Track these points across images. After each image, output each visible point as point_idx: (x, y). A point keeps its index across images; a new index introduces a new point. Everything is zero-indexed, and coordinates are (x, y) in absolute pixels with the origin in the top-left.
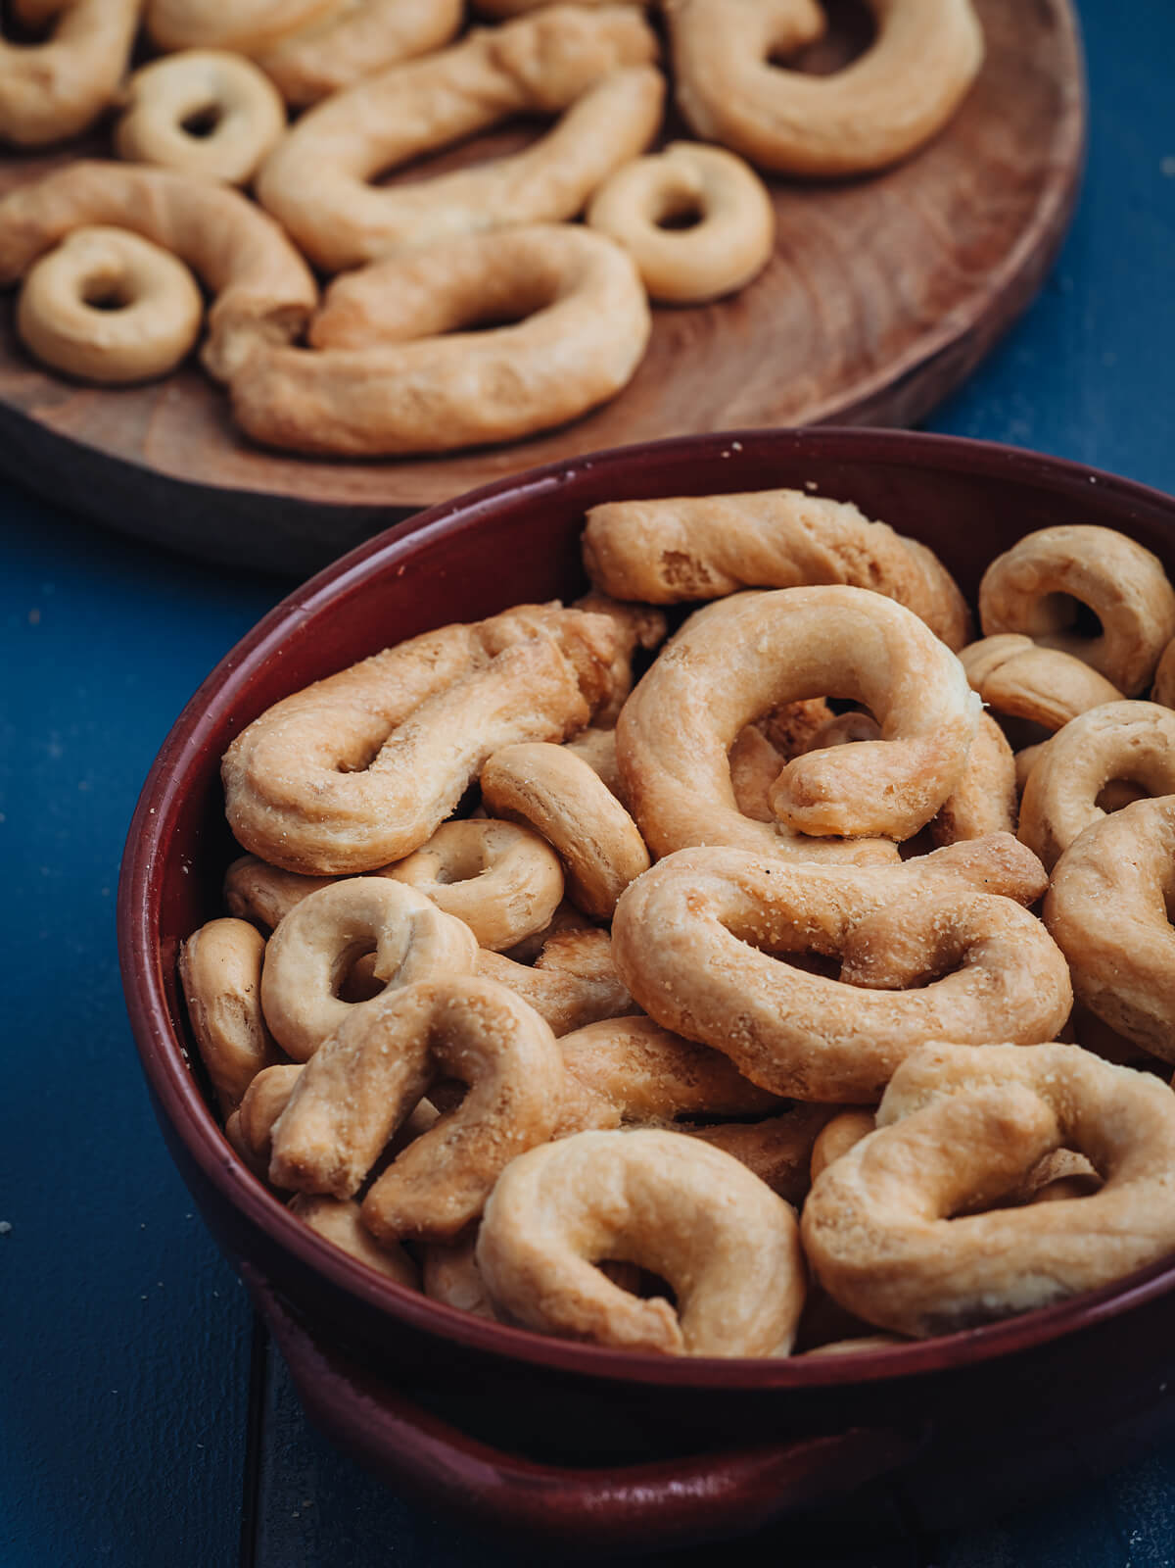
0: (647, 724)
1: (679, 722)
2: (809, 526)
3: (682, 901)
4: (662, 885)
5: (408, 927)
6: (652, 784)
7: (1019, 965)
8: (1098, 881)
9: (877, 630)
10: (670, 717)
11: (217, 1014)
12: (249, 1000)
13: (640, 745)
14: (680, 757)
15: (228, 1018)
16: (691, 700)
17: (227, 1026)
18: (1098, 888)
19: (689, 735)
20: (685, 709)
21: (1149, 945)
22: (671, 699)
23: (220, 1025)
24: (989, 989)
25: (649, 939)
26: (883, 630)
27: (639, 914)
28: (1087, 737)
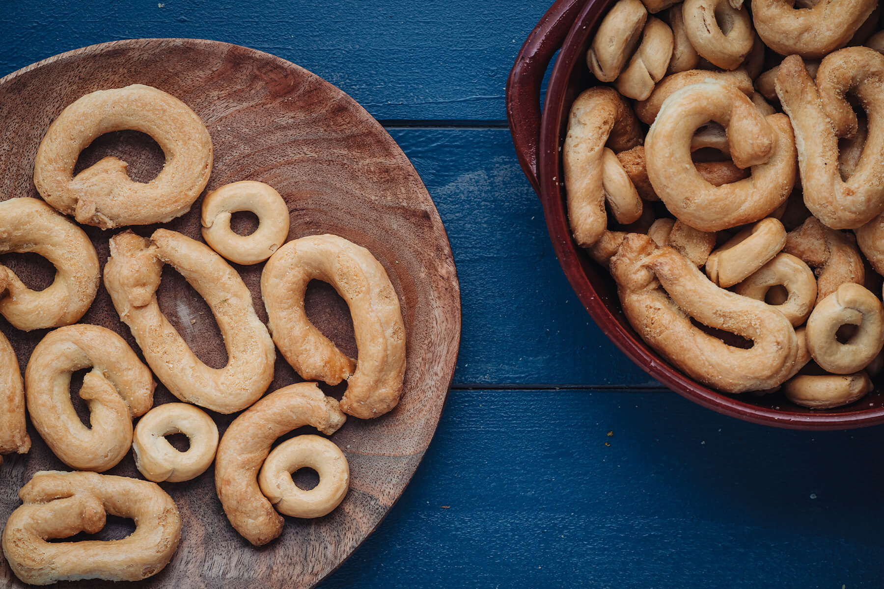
0: (719, 216)
1: (720, 203)
2: (592, 149)
3: (849, 198)
4: (842, 206)
5: (849, 310)
6: (745, 214)
7: (868, 65)
8: (808, 34)
9: (686, 118)
10: (719, 206)
11: (854, 392)
12: (850, 379)
13: (726, 219)
14: (735, 202)
15: (855, 387)
16: (712, 197)
17: (856, 388)
18: (812, 34)
19: (726, 199)
20: (715, 200)
21: (849, 14)
22: (710, 205)
23: (857, 391)
24: (878, 77)
25: (864, 211)
26: (687, 116)
27: (853, 216)
28: (713, 37)
